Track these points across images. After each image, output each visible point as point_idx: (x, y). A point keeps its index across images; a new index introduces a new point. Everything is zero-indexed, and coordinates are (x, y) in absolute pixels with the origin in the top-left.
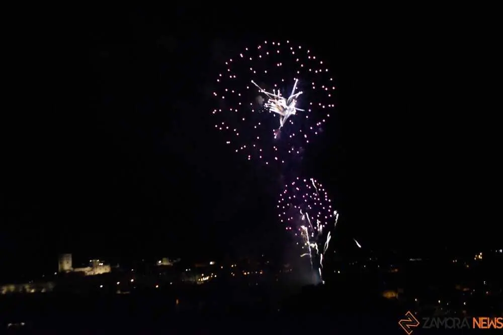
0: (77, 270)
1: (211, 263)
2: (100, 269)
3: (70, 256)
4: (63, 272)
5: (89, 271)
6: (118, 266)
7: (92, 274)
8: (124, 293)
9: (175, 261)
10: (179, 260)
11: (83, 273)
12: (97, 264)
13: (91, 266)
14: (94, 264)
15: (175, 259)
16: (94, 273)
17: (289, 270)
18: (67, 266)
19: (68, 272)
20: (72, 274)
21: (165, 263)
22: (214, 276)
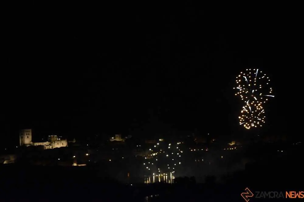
0: (37, 144)
1: (160, 140)
2: (58, 144)
3: (30, 130)
4: (24, 145)
5: (47, 145)
6: (74, 141)
7: (51, 147)
8: (79, 165)
9: (126, 138)
10: (130, 136)
11: (42, 147)
12: (55, 138)
13: (50, 141)
14: (52, 139)
15: (127, 136)
16: (52, 148)
17: (234, 148)
18: (27, 140)
19: (28, 146)
20: (32, 147)
21: (117, 139)
22: (162, 152)
